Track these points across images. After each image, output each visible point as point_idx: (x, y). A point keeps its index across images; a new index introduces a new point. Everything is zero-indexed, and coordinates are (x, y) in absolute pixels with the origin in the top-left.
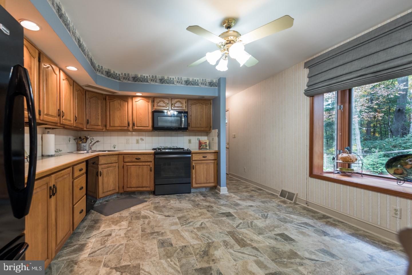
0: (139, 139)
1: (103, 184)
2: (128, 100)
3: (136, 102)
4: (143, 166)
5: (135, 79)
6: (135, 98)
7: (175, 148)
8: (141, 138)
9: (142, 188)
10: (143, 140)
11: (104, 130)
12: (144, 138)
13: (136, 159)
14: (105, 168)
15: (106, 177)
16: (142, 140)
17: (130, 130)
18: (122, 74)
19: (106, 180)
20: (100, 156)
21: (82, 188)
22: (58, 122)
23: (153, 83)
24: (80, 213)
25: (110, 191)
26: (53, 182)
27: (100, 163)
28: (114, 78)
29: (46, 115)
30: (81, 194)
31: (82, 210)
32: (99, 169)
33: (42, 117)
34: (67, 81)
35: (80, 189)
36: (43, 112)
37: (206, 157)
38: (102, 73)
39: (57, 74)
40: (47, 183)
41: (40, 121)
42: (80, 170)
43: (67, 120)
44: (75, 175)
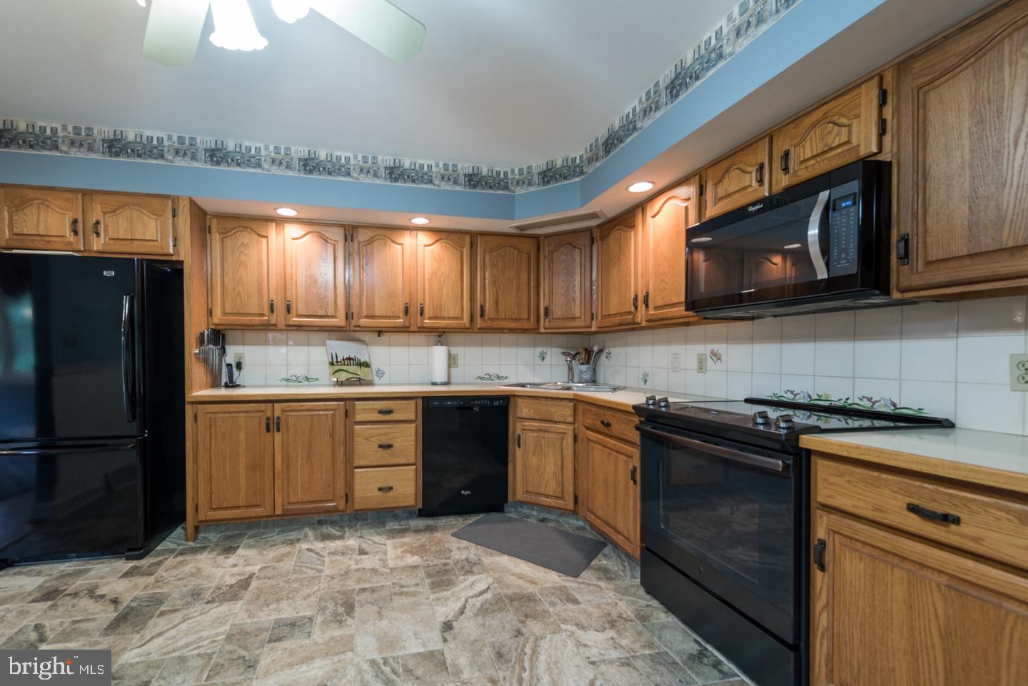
0: (705, 355)
1: (525, 467)
2: (634, 222)
3: (653, 217)
5: (611, 142)
6: (650, 204)
7: (879, 408)
8: (712, 351)
9: (615, 533)
10: (719, 359)
11: (594, 329)
12: (721, 348)
13: (603, 423)
14: (534, 430)
15: (533, 454)
16: (716, 356)
17: (638, 323)
18: (586, 150)
19: (533, 461)
20: (520, 396)
21: (390, 446)
22: (407, 325)
23: (648, 122)
24: (380, 489)
25: (547, 496)
26: (277, 413)
27: (520, 415)
28: (565, 178)
29: (367, 317)
30: (385, 457)
31: (391, 488)
32: (516, 427)
33: (354, 322)
34: (444, 244)
35: (380, 446)
36: (359, 313)
37: (957, 521)
38: (530, 184)
39: (402, 244)
40: (263, 411)
41: (352, 328)
42: (380, 412)
43: (443, 318)
44: (359, 418)
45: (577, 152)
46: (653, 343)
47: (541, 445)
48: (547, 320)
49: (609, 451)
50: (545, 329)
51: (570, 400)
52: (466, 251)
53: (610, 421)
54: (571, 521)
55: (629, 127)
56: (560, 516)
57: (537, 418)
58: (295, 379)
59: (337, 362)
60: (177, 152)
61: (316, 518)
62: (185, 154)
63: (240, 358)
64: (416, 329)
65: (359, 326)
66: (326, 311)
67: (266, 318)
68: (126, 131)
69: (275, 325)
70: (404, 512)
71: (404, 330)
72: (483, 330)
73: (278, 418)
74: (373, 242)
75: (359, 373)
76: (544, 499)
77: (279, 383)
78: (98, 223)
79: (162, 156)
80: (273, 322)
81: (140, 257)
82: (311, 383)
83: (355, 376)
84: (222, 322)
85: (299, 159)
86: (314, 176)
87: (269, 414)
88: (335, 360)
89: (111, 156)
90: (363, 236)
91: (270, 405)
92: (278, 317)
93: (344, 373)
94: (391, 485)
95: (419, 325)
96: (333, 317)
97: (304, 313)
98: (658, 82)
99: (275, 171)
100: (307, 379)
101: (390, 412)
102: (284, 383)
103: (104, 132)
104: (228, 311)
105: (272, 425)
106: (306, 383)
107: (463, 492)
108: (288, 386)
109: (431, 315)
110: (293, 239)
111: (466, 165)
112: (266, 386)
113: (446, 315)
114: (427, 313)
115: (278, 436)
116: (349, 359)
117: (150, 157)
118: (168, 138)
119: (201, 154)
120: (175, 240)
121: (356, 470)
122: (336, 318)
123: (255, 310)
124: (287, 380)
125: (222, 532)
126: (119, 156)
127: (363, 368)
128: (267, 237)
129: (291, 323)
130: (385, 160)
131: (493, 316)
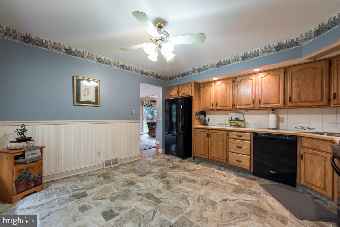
1: (305, 170)
14: (310, 154)
19: (309, 168)
20: (303, 137)
21: (240, 147)
22: (254, 107)
24: (237, 160)
26: (210, 133)
27: (303, 145)
29: (239, 105)
30: (239, 151)
31: (241, 161)
32: (300, 151)
33: (235, 107)
34: (270, 75)
35: (237, 147)
36: (237, 104)
38: (310, 38)
39: (252, 79)
40: (206, 132)
41: (235, 109)
42: (238, 136)
43: (269, 104)
44: (231, 136)
47: (313, 161)
48: (335, 100)
52: (282, 76)
57: (312, 148)
58: (222, 124)
59: (232, 120)
61: (220, 164)
63: (209, 118)
64: (258, 108)
65: (236, 109)
66: (227, 105)
67: (212, 108)
68: (185, 71)
69: (214, 109)
70: (246, 171)
71: (253, 109)
72: (290, 107)
74: (242, 81)
75: (239, 123)
76: (314, 187)
77: (218, 125)
78: (180, 91)
79: (190, 74)
81: (188, 96)
82: (226, 126)
83: (237, 124)
85: (216, 64)
86: (220, 67)
87: (208, 133)
88: (231, 119)
90: (238, 80)
91: (208, 130)
92: (215, 107)
93: (233, 123)
94: (241, 160)
95: (259, 107)
96: (229, 106)
97: (221, 106)
99: (211, 69)
100: (225, 124)
101: (241, 136)
102: (219, 125)
103: (182, 72)
104: (204, 106)
106: (225, 126)
107: (271, 171)
108: (220, 126)
109: (264, 103)
110: (218, 85)
111: (275, 43)
112: (215, 126)
113: (271, 102)
114: (262, 102)
115: (209, 138)
116: (236, 119)
117: (188, 75)
120: (191, 92)
121: (230, 153)
122: (230, 106)
123: (209, 106)
124: (220, 124)
125: (199, 160)
126: (184, 76)
127: (241, 122)
128: (212, 86)
129: (217, 109)
130: (241, 55)
131: (296, 101)
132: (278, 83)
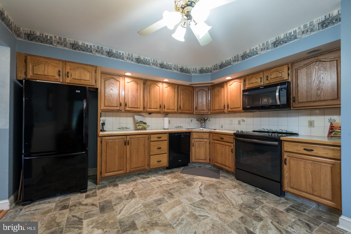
0: (240, 120)
1: (195, 152)
2: (223, 86)
3: (230, 85)
4: (226, 146)
5: (222, 66)
6: (229, 82)
8: (242, 120)
9: (225, 167)
10: (244, 121)
11: (209, 113)
12: (245, 119)
13: (221, 138)
14: (197, 141)
15: (198, 148)
16: (243, 121)
17: (225, 112)
18: (213, 66)
19: (197, 150)
20: (193, 132)
21: (160, 148)
22: (160, 111)
23: (235, 64)
24: (158, 162)
25: (201, 160)
26: (128, 139)
27: (193, 137)
28: (206, 73)
29: (149, 108)
30: (159, 151)
31: (161, 161)
32: (193, 141)
33: (146, 110)
34: (170, 87)
35: (158, 148)
36: (147, 107)
37: (313, 150)
38: (196, 73)
39: (159, 87)
40: (123, 139)
41: (145, 112)
42: (158, 138)
43: (170, 109)
44: (152, 140)
45: (210, 66)
46: (224, 117)
47: (200, 145)
48: (196, 110)
49: (223, 145)
50: (196, 113)
51: (208, 133)
52: (176, 90)
53: (223, 138)
54: (207, 166)
55: (228, 63)
56: (204, 165)
57: (199, 138)
58: (122, 128)
59: (138, 122)
60: (97, 51)
61: (137, 173)
62: (99, 52)
63: (104, 121)
64: (162, 112)
65: (147, 111)
66: (137, 106)
67: (119, 108)
68: (79, 41)
69: (121, 110)
70: (163, 168)
71: (159, 112)
72: (180, 113)
73: (128, 141)
74: (151, 85)
75: (144, 126)
76: (201, 161)
77: (117, 130)
78: (68, 73)
79: (91, 52)
80: (121, 109)
81: (88, 86)
82: (127, 130)
83: (143, 127)
84: (104, 109)
85: (135, 58)
86: (140, 64)
87: (125, 140)
88: (137, 122)
89: (73, 49)
90: (148, 83)
91: (126, 136)
92: (122, 108)
93: (140, 126)
94: (161, 160)
95: (164, 111)
96: (139, 108)
97: (130, 107)
98: (238, 55)
99: (128, 61)
100: (126, 128)
101: (160, 138)
102: (119, 129)
103: (71, 41)
104: (106, 105)
105: (126, 143)
106: (126, 129)
107: (179, 161)
108: (120, 131)
109: (167, 108)
110: (128, 83)
111: (180, 66)
113: (171, 108)
114: (166, 108)
115: (128, 147)
116: (141, 121)
117: (87, 52)
118: (94, 46)
119: (105, 53)
120: (95, 81)
121: (151, 156)
122: (140, 109)
123: (115, 105)
126: (76, 50)
127: (145, 124)
128: (119, 81)
129: (127, 110)
130: (159, 62)
131: (183, 109)
132: (174, 95)
